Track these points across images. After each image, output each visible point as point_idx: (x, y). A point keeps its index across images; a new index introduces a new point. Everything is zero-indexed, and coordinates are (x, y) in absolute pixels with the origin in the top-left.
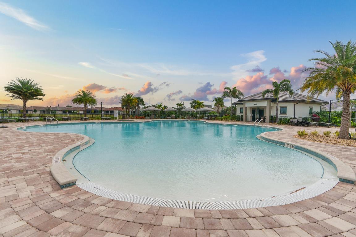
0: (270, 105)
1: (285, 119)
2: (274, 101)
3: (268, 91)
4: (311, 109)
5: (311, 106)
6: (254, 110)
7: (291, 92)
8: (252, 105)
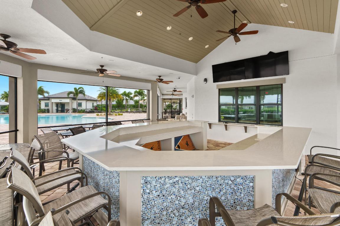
0: (72, 101)
1: (82, 110)
2: (74, 99)
3: (71, 93)
4: (93, 104)
5: (93, 102)
6: (57, 104)
7: (84, 94)
8: (58, 101)
